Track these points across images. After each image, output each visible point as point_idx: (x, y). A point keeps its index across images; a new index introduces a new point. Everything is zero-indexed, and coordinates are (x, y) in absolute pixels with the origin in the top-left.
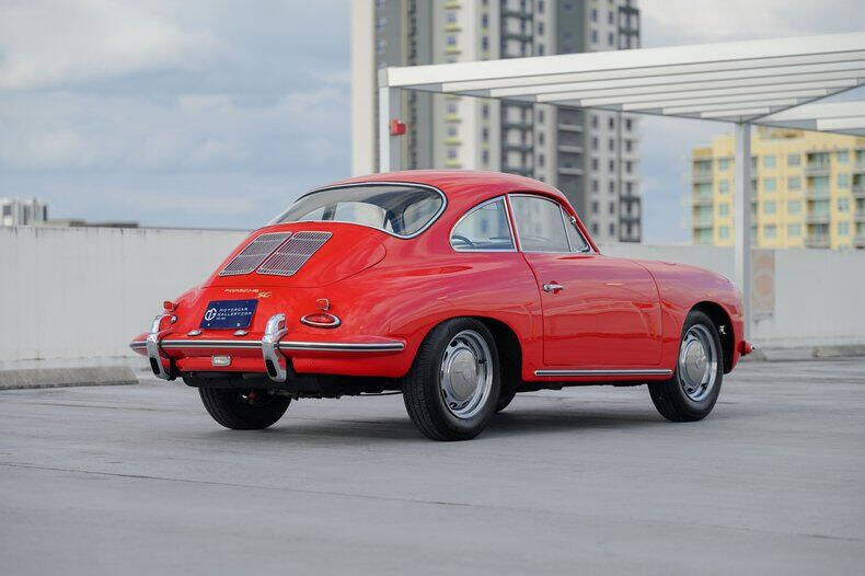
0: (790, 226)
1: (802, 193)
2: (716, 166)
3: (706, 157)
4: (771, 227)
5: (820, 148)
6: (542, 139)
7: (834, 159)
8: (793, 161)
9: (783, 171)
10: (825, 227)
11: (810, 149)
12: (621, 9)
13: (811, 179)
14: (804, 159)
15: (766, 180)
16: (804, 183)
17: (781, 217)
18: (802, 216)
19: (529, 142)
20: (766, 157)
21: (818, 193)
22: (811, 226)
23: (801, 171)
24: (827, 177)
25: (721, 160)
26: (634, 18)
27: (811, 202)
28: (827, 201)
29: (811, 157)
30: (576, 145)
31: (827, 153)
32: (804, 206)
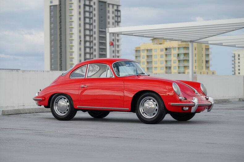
0: (161, 67)
1: (164, 58)
2: (141, 52)
3: (139, 49)
4: (156, 68)
5: (168, 47)
6: (95, 45)
7: (172, 50)
8: (162, 50)
9: (159, 53)
10: (170, 68)
11: (166, 47)
12: (116, 10)
13: (166, 55)
14: (164, 50)
15: (154, 55)
16: (164, 56)
17: (158, 65)
18: (164, 65)
19: (92, 45)
20: (154, 49)
21: (168, 59)
22: (166, 67)
23: (164, 53)
24: (171, 54)
25: (142, 50)
26: (119, 13)
27: (166, 61)
28: (171, 61)
29: (166, 49)
30: (104, 46)
31: (171, 48)
32: (164, 62)
